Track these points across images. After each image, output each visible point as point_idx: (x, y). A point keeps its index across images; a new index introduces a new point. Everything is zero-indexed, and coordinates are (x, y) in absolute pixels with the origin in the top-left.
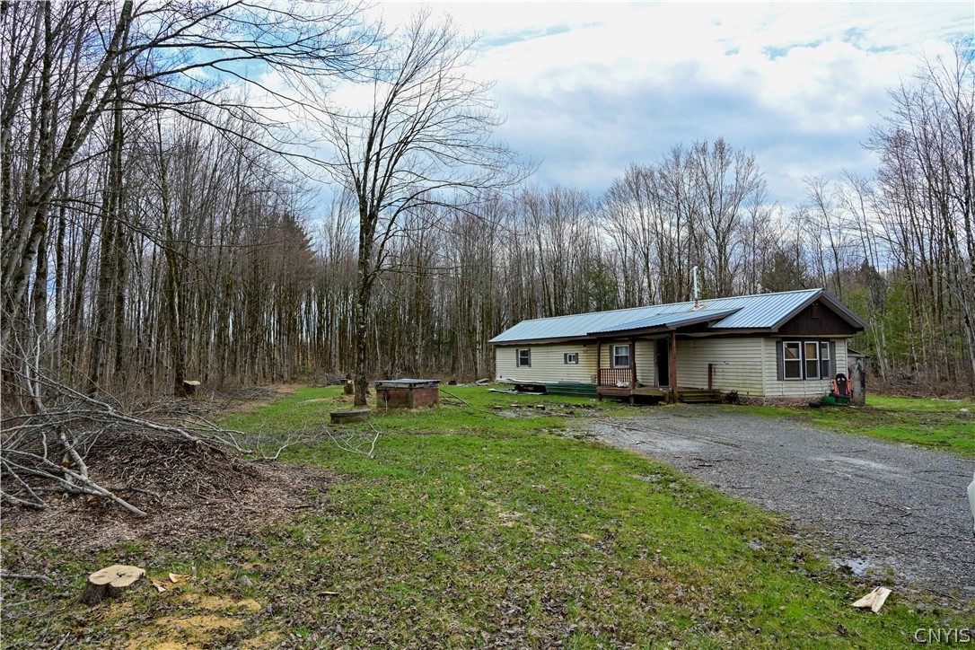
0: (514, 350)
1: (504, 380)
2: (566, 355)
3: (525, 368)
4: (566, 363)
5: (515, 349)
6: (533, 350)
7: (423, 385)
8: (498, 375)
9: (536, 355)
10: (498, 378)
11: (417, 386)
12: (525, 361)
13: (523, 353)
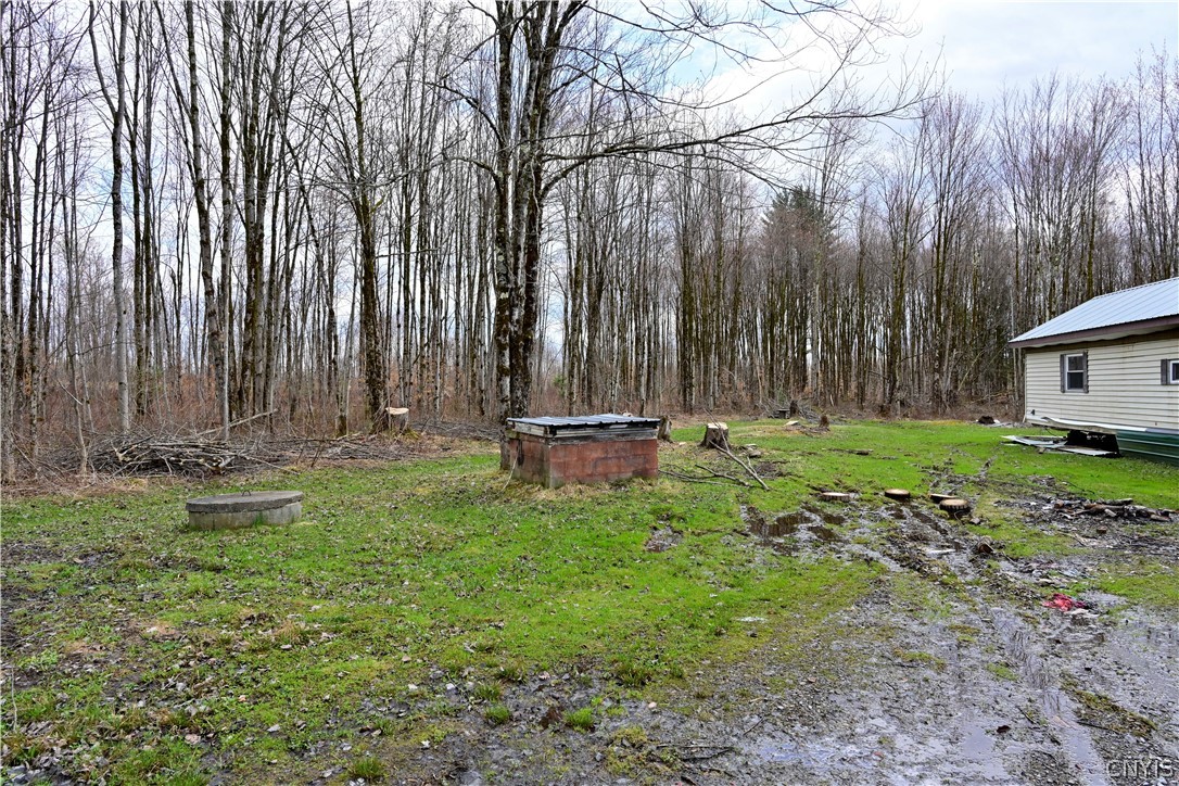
0: (1054, 358)
1: (1037, 418)
2: (1164, 363)
3: (1076, 396)
4: (1165, 382)
5: (1058, 354)
6: (1093, 354)
7: (589, 432)
8: (1029, 409)
9: (1100, 365)
10: (1028, 416)
11: (560, 434)
12: (1077, 381)
13: (1075, 363)
